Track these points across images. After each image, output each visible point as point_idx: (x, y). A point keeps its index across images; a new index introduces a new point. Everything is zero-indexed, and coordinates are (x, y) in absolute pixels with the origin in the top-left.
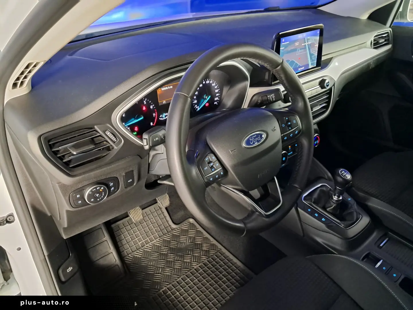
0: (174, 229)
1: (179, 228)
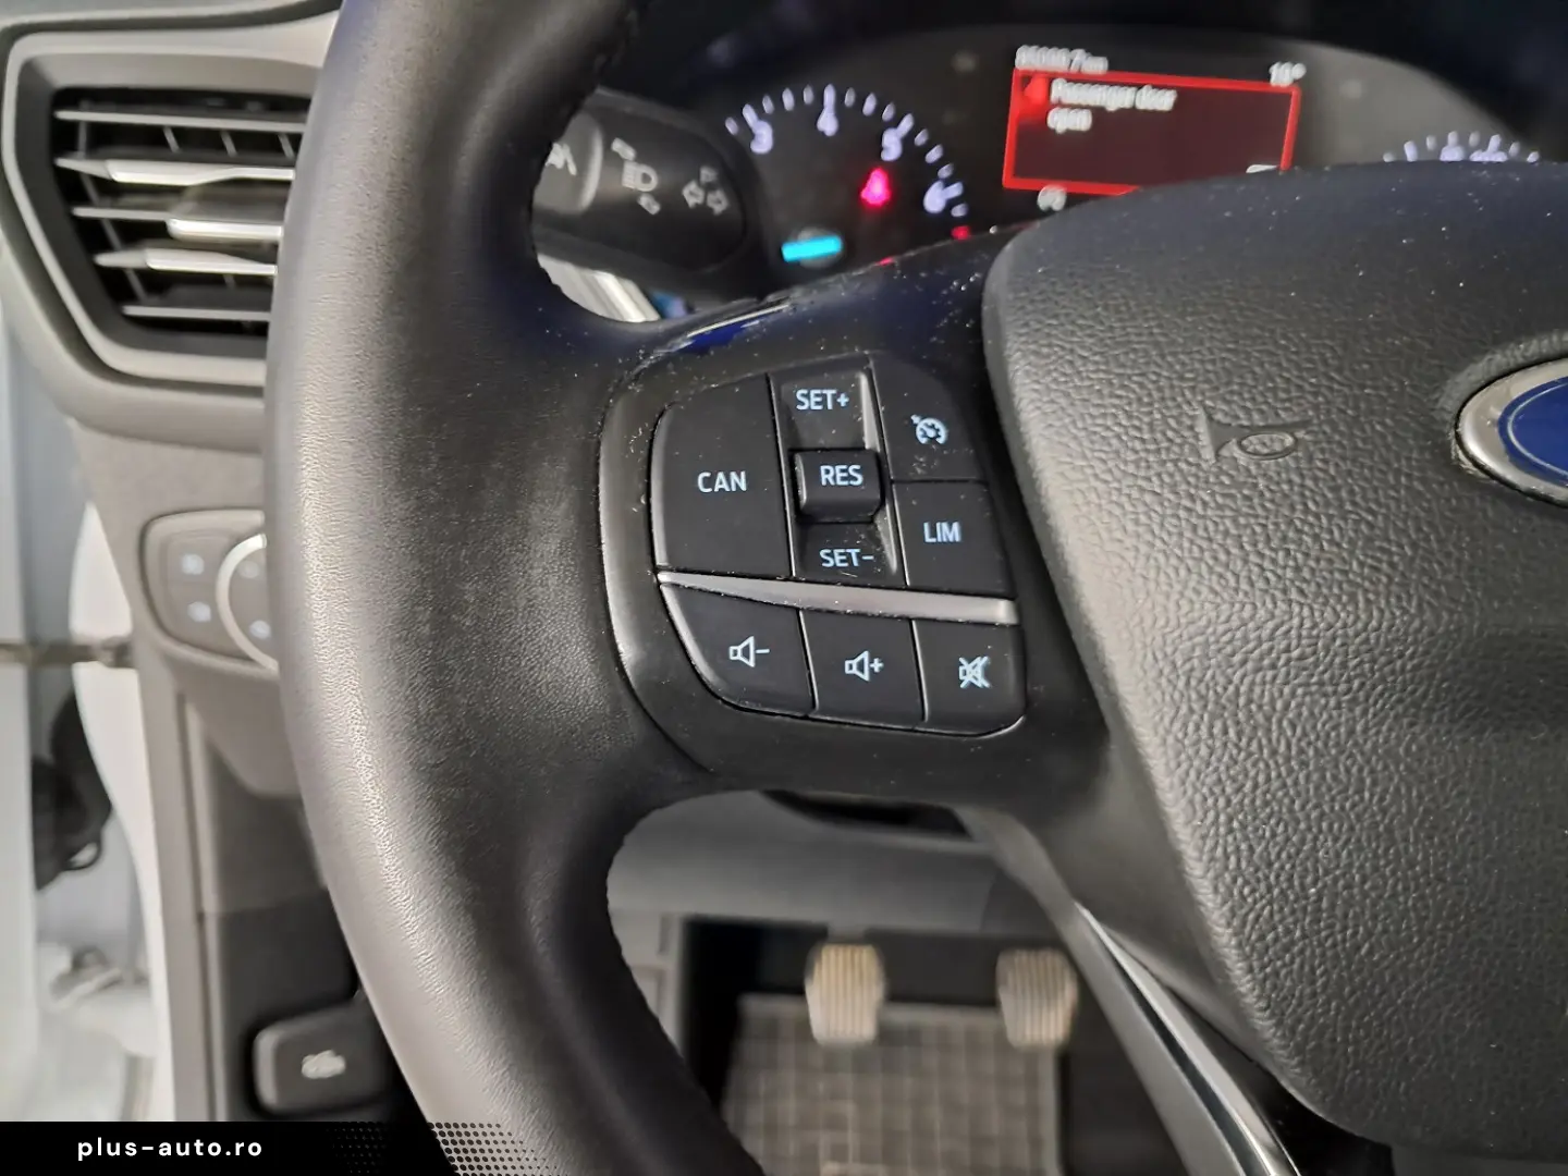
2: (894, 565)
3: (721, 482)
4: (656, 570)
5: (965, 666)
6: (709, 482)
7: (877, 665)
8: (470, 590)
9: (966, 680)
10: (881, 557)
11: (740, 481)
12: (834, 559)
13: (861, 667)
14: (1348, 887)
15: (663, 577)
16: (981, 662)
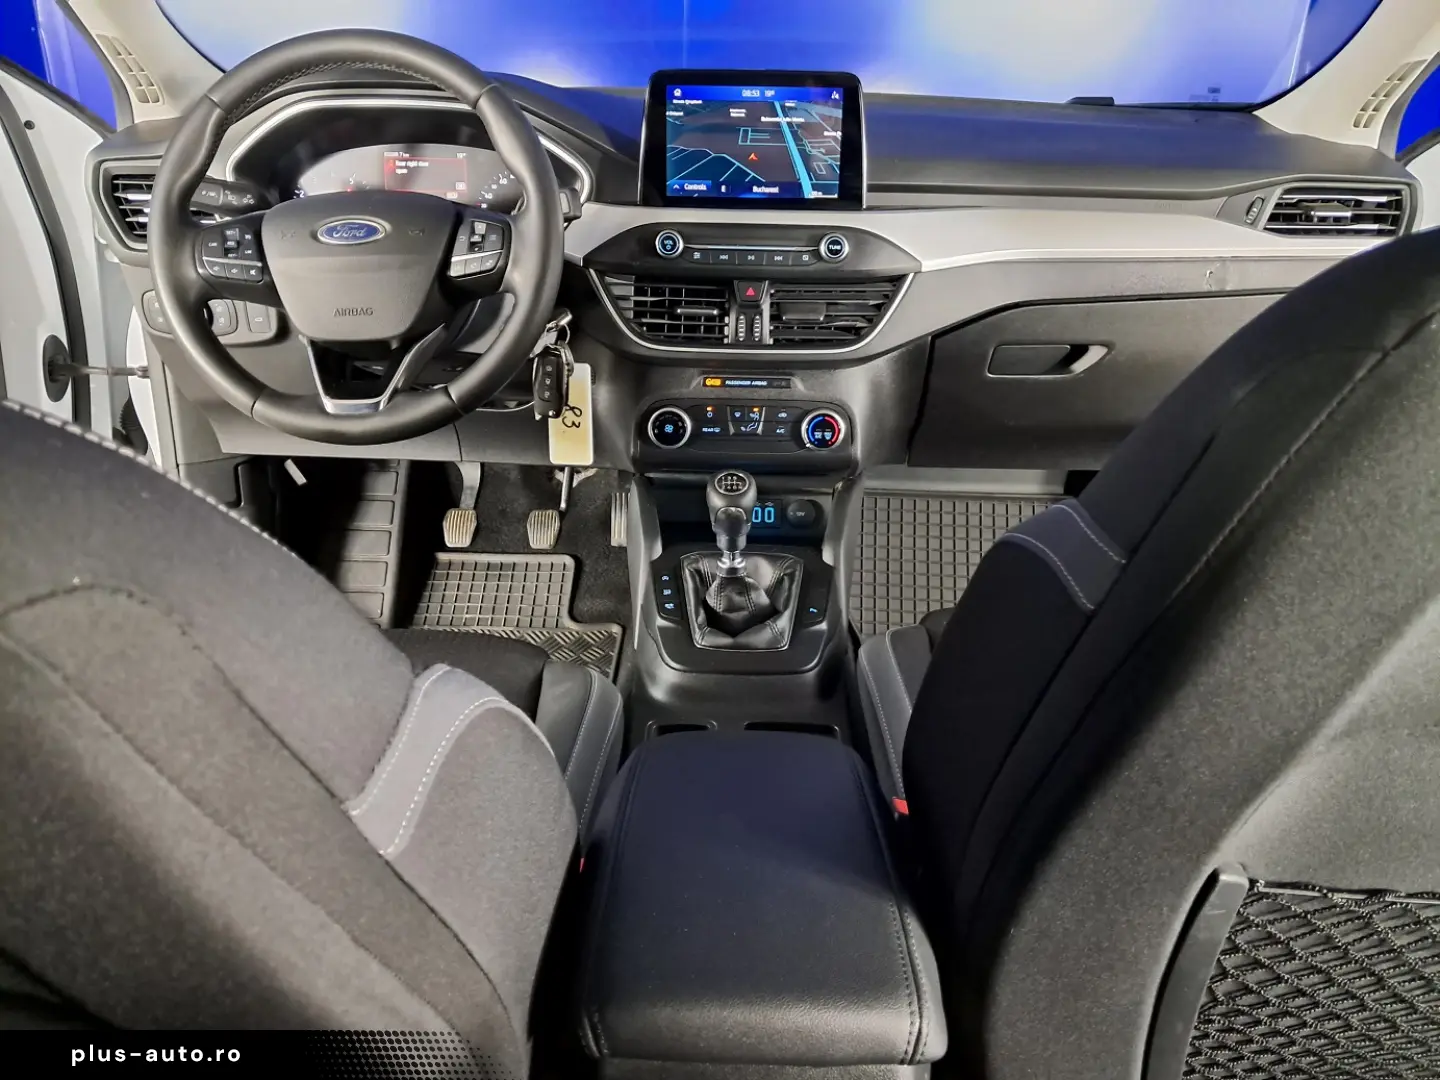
0: (564, 628)
1: (578, 633)
6: (211, 244)
9: (251, 274)
10: (238, 256)
11: (215, 244)
13: (234, 272)
16: (254, 272)
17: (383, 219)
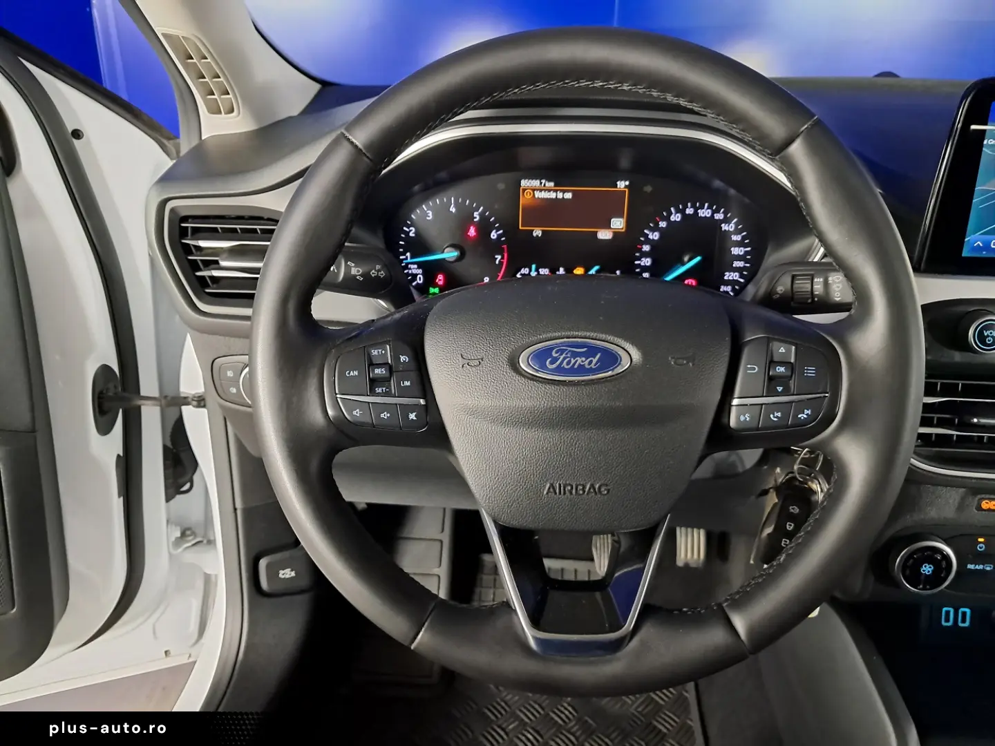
2: (393, 392)
3: (352, 374)
4: (336, 394)
5: (410, 415)
6: (349, 373)
7: (388, 415)
8: (295, 399)
9: (411, 418)
10: (391, 390)
11: (356, 373)
12: (379, 390)
13: (385, 415)
14: (492, 464)
15: (338, 396)
16: (414, 414)
17: (627, 339)
